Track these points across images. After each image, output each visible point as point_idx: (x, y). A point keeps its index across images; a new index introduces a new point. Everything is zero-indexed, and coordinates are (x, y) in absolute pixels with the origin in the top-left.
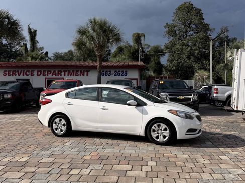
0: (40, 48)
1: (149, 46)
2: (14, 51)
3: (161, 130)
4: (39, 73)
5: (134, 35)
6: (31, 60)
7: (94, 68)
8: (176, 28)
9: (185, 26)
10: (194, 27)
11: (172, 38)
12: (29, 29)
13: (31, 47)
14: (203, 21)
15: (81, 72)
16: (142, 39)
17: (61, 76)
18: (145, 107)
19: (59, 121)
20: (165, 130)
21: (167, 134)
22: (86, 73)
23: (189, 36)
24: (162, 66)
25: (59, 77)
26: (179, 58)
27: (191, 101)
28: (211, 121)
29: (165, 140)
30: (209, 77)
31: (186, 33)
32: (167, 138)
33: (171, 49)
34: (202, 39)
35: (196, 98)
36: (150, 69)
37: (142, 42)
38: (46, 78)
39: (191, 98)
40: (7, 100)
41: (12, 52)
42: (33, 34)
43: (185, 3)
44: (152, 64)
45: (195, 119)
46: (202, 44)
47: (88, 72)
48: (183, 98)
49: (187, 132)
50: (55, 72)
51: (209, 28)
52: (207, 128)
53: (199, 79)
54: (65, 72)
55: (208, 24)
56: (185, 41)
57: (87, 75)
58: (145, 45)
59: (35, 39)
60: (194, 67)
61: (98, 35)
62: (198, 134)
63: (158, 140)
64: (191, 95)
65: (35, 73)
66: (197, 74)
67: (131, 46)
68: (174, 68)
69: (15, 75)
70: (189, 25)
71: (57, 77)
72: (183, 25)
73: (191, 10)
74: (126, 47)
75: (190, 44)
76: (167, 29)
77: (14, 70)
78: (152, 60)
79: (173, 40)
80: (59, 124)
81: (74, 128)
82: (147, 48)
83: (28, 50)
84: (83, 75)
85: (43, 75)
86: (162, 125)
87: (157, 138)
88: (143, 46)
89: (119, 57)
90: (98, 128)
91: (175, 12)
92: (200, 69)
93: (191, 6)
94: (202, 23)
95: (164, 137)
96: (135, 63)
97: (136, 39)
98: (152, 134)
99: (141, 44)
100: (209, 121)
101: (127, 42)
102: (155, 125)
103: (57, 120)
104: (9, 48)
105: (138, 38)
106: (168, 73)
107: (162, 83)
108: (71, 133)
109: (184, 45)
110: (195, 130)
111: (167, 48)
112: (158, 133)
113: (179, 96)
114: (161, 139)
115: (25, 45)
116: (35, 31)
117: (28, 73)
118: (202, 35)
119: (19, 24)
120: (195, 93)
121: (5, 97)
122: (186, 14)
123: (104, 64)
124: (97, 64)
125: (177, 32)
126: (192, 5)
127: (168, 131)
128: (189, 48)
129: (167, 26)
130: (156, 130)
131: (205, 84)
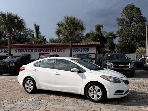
0: (43, 36)
1: (106, 33)
2: (27, 38)
3: (96, 91)
4: (36, 51)
5: (96, 26)
6: (34, 43)
7: (68, 46)
8: (123, 21)
9: (130, 19)
10: (135, 19)
11: (121, 27)
12: (35, 25)
13: (36, 36)
14: (141, 16)
15: (60, 49)
16: (101, 28)
17: (48, 52)
18: (84, 73)
19: (29, 82)
20: (99, 91)
21: (100, 94)
22: (63, 50)
23: (132, 25)
24: (115, 45)
25: (47, 52)
26: (126, 39)
27: (129, 68)
28: (142, 82)
29: (99, 98)
30: (146, 51)
31: (130, 23)
32: (100, 97)
33: (121, 34)
34: (141, 27)
35: (132, 66)
36: (107, 47)
37: (102, 30)
38: (40, 54)
39: (129, 65)
40: (12, 67)
41: (26, 39)
42: (37, 28)
43: (129, 5)
44: (108, 44)
45: (123, 83)
46: (141, 30)
47: (64, 49)
48: (123, 65)
49: (115, 93)
50: (45, 49)
51: (146, 20)
52: (137, 88)
53: (139, 53)
54: (50, 49)
55: (145, 17)
56: (129, 28)
57: (64, 51)
58: (104, 32)
59: (38, 31)
60: (136, 45)
61: (70, 26)
62: (124, 94)
63: (94, 99)
64: (129, 64)
65: (33, 51)
66: (137, 50)
67: (94, 33)
68: (123, 46)
69: (22, 52)
70: (132, 18)
71: (46, 53)
72: (128, 18)
73: (133, 9)
74: (91, 33)
75: (133, 30)
76: (118, 22)
77: (21, 49)
78: (108, 41)
79: (122, 28)
80: (29, 84)
81: (38, 87)
82: (105, 34)
83: (35, 37)
84: (62, 51)
85: (38, 52)
86: (96, 87)
87: (93, 96)
88: (102, 33)
89: (87, 40)
90: (53, 88)
91: (123, 10)
92: (140, 46)
93: (133, 7)
94: (141, 17)
95: (98, 96)
96: (95, 43)
97: (97, 28)
98: (89, 93)
99: (101, 31)
100: (141, 82)
101: (92, 30)
102: (91, 87)
103: (28, 82)
104: (25, 36)
105: (99, 28)
106: (119, 49)
107: (110, 55)
108: (36, 91)
109: (129, 31)
110: (122, 92)
111: (118, 33)
112: (93, 93)
113: (120, 64)
114: (95, 98)
115: (33, 35)
116: (39, 26)
117: (29, 51)
118: (140, 24)
119: (24, 21)
120: (132, 62)
121: (11, 65)
122: (130, 11)
123: (74, 44)
124: (70, 44)
125: (124, 23)
126: (134, 5)
127: (101, 92)
128: (133, 33)
129: (118, 19)
130: (92, 90)
131: (143, 56)
